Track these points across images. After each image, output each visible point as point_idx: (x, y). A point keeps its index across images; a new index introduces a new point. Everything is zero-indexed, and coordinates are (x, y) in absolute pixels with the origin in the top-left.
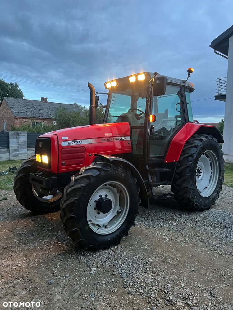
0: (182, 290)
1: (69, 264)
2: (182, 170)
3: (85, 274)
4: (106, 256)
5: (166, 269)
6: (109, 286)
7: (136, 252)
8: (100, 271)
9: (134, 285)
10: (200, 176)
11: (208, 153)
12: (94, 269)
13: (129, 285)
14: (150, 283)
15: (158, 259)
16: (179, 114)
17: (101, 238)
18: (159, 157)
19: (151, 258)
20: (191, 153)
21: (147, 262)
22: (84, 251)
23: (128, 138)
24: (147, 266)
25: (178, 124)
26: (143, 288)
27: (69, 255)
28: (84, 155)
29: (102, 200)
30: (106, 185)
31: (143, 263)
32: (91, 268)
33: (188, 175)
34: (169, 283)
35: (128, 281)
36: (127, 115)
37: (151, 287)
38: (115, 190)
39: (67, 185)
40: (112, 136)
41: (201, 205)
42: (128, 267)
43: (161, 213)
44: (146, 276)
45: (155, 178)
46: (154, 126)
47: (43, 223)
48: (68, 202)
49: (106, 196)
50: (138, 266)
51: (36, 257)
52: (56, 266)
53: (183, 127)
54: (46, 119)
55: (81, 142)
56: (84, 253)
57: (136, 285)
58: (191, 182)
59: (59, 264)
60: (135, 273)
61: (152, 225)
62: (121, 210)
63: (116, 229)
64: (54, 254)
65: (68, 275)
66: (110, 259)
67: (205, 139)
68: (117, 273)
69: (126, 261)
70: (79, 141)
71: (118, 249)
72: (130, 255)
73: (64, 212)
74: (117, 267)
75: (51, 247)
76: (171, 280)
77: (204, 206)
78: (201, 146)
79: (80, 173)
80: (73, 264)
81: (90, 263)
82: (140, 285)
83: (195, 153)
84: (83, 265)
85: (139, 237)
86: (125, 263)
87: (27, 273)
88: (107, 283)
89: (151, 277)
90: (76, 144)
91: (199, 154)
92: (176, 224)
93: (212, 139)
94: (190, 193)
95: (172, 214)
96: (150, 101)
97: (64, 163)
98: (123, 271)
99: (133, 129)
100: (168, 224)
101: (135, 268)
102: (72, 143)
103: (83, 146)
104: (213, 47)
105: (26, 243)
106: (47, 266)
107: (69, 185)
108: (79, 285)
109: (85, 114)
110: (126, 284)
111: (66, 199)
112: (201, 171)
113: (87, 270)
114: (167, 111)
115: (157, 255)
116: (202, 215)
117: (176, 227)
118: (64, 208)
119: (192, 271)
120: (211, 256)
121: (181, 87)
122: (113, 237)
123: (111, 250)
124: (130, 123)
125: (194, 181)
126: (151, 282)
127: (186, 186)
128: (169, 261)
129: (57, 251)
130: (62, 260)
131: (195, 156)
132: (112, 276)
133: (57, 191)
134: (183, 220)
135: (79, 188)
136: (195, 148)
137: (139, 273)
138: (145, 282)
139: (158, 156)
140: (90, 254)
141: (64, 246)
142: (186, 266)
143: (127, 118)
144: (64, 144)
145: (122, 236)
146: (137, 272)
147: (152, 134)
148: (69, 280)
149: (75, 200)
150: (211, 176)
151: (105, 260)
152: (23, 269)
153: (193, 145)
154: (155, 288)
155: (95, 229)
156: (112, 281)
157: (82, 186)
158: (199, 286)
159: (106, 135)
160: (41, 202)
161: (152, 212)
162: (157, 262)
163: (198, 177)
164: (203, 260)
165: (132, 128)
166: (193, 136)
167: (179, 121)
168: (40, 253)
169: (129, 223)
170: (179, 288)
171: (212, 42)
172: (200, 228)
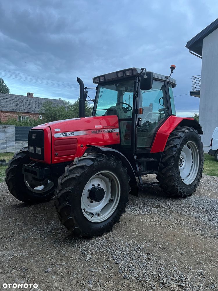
0: (174, 273)
1: (64, 253)
2: (167, 159)
3: (81, 261)
4: (100, 243)
5: (157, 253)
6: (105, 272)
7: (128, 238)
8: (95, 258)
9: (128, 269)
10: (183, 165)
11: (190, 144)
12: (89, 257)
13: (124, 270)
14: (144, 268)
15: (149, 244)
16: (162, 107)
17: (95, 226)
18: (145, 148)
19: (143, 244)
20: (175, 144)
21: (139, 247)
22: (78, 239)
23: (117, 130)
24: (139, 252)
25: (162, 117)
26: (138, 272)
27: (64, 243)
28: (76, 146)
29: (95, 189)
30: (98, 175)
31: (135, 248)
32: (87, 255)
33: (173, 164)
34: (162, 267)
35: (123, 267)
36: (116, 108)
37: (145, 271)
38: (107, 179)
39: (61, 176)
40: (102, 128)
41: (185, 192)
42: (122, 253)
43: (148, 200)
44: (140, 260)
45: (142, 168)
46: (141, 119)
47: (36, 213)
48: (63, 192)
49: (99, 185)
50: (131, 252)
51: (31, 247)
52: (52, 254)
53: (167, 120)
54: (32, 114)
55: (73, 134)
56: (78, 241)
57: (131, 270)
58: (175, 171)
59: (55, 252)
60: (129, 258)
61: (140, 212)
62: (113, 198)
63: (108, 217)
64: (49, 243)
65: (64, 263)
66: (104, 245)
67: (187, 131)
68: (112, 259)
69: (119, 247)
70: (71, 132)
71: (110, 236)
72: (123, 241)
73: (59, 202)
74: (111, 253)
75: (46, 236)
76: (163, 264)
77: (187, 193)
78: (184, 137)
79: (74, 163)
80: (68, 252)
81: (85, 251)
82: (134, 269)
83: (178, 144)
84: (78, 252)
85: (129, 224)
86: (119, 249)
87: (24, 263)
88: (103, 269)
89: (144, 262)
90: (68, 136)
91: (182, 145)
92: (162, 211)
93: (193, 131)
94: (175, 181)
95: (158, 201)
96: (137, 95)
97: (57, 154)
98: (118, 257)
99: (121, 122)
100: (155, 210)
101: (129, 254)
102: (64, 135)
103: (75, 137)
104: (188, 48)
105: (21, 233)
106: (43, 255)
107: (63, 175)
108: (76, 272)
109: (70, 108)
110: (122, 269)
111: (61, 189)
112: (183, 160)
113: (82, 257)
114: (151, 105)
115: (148, 240)
116: (185, 201)
117: (163, 214)
118: (59, 197)
119: (181, 254)
120: (198, 239)
121: (165, 82)
122: (106, 225)
123: (104, 237)
124: (118, 116)
125: (178, 170)
126: (145, 266)
127: (171, 174)
128: (160, 246)
129: (52, 240)
130: (57, 248)
131: (178, 147)
132: (107, 262)
133: (49, 181)
134: (168, 206)
135: (74, 178)
136: (179, 139)
137: (133, 259)
138: (139, 267)
139: (144, 146)
140: (84, 242)
141: (58, 234)
142: (175, 250)
143: (115, 111)
144: (57, 136)
145: (114, 223)
146: (130, 257)
147: (140, 126)
148: (65, 267)
149: (70, 189)
150: (192, 165)
151: (99, 247)
152: (19, 258)
153: (177, 136)
154: (149, 272)
155: (88, 217)
156: (107, 266)
157: (76, 176)
158: (190, 268)
159: (96, 127)
160: (34, 192)
161: (139, 200)
162: (149, 246)
163: (181, 166)
164: (191, 244)
165: (120, 120)
166: (176, 129)
167: (163, 114)
168: (35, 243)
169: (120, 210)
170: (171, 271)
171: (188, 43)
172: (185, 214)
